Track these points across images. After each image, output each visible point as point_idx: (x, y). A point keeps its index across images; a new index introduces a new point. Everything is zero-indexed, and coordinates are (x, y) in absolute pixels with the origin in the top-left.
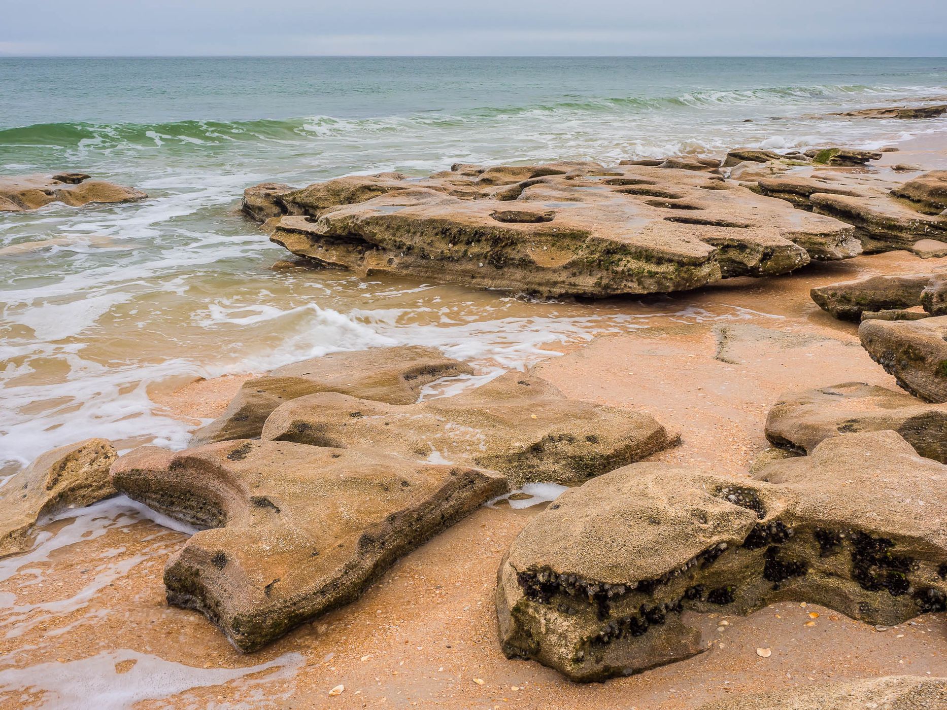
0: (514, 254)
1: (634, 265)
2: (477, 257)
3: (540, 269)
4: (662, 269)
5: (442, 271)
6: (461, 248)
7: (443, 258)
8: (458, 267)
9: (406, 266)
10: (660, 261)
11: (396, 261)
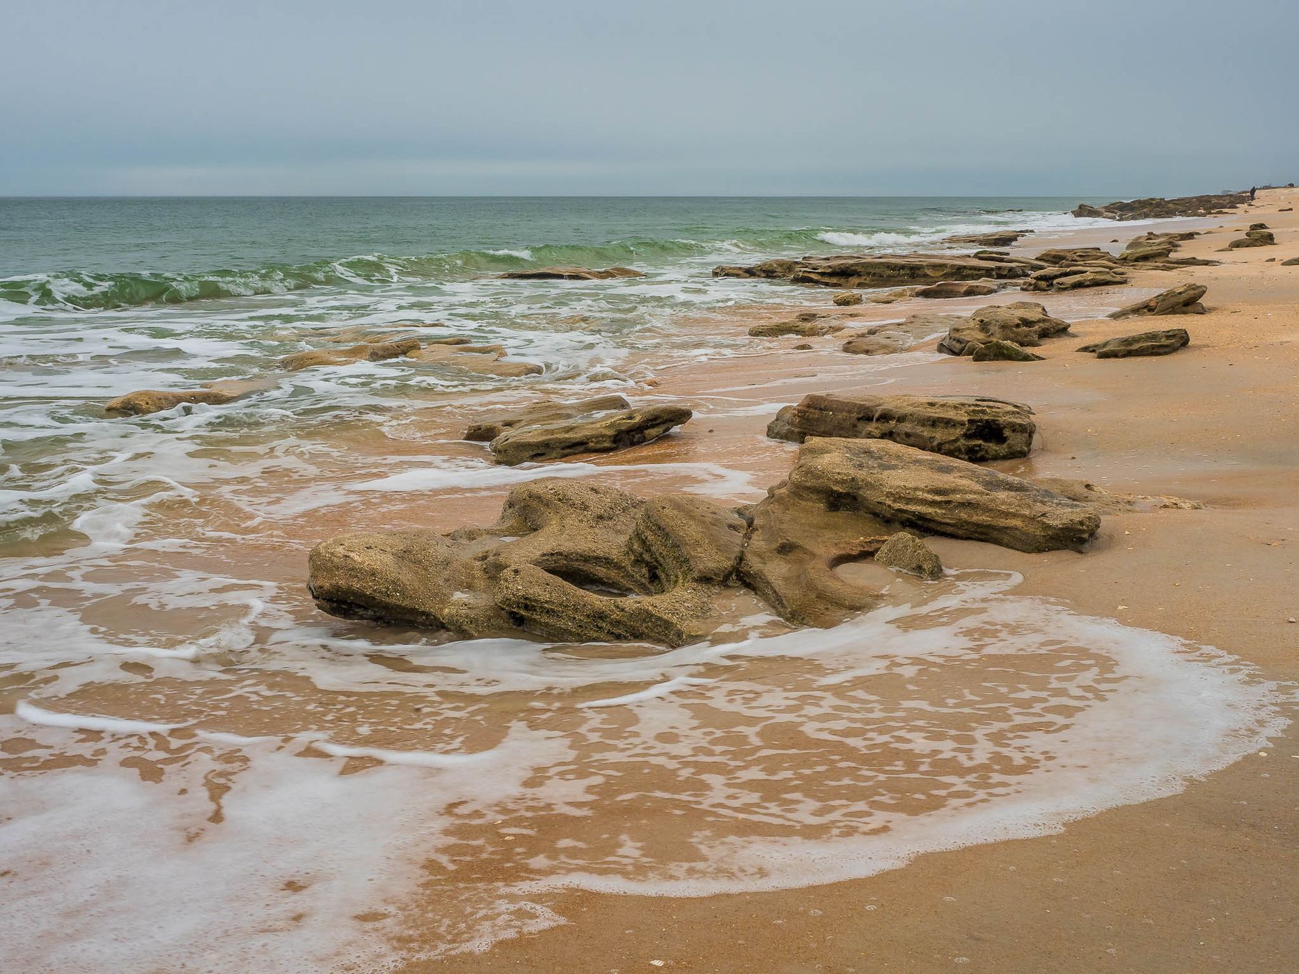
0: (920, 272)
1: (969, 272)
2: (904, 275)
3: (931, 277)
4: (980, 272)
5: (889, 281)
6: (897, 272)
7: (890, 276)
8: (897, 279)
9: (873, 281)
10: (979, 270)
11: (868, 279)
